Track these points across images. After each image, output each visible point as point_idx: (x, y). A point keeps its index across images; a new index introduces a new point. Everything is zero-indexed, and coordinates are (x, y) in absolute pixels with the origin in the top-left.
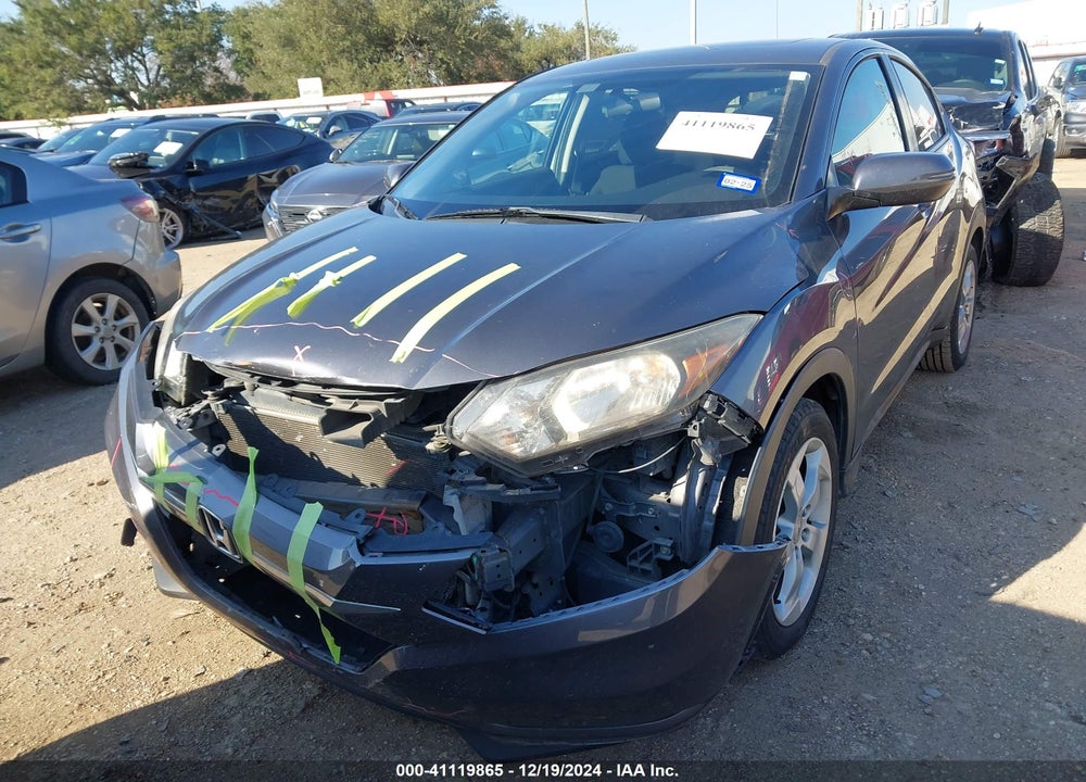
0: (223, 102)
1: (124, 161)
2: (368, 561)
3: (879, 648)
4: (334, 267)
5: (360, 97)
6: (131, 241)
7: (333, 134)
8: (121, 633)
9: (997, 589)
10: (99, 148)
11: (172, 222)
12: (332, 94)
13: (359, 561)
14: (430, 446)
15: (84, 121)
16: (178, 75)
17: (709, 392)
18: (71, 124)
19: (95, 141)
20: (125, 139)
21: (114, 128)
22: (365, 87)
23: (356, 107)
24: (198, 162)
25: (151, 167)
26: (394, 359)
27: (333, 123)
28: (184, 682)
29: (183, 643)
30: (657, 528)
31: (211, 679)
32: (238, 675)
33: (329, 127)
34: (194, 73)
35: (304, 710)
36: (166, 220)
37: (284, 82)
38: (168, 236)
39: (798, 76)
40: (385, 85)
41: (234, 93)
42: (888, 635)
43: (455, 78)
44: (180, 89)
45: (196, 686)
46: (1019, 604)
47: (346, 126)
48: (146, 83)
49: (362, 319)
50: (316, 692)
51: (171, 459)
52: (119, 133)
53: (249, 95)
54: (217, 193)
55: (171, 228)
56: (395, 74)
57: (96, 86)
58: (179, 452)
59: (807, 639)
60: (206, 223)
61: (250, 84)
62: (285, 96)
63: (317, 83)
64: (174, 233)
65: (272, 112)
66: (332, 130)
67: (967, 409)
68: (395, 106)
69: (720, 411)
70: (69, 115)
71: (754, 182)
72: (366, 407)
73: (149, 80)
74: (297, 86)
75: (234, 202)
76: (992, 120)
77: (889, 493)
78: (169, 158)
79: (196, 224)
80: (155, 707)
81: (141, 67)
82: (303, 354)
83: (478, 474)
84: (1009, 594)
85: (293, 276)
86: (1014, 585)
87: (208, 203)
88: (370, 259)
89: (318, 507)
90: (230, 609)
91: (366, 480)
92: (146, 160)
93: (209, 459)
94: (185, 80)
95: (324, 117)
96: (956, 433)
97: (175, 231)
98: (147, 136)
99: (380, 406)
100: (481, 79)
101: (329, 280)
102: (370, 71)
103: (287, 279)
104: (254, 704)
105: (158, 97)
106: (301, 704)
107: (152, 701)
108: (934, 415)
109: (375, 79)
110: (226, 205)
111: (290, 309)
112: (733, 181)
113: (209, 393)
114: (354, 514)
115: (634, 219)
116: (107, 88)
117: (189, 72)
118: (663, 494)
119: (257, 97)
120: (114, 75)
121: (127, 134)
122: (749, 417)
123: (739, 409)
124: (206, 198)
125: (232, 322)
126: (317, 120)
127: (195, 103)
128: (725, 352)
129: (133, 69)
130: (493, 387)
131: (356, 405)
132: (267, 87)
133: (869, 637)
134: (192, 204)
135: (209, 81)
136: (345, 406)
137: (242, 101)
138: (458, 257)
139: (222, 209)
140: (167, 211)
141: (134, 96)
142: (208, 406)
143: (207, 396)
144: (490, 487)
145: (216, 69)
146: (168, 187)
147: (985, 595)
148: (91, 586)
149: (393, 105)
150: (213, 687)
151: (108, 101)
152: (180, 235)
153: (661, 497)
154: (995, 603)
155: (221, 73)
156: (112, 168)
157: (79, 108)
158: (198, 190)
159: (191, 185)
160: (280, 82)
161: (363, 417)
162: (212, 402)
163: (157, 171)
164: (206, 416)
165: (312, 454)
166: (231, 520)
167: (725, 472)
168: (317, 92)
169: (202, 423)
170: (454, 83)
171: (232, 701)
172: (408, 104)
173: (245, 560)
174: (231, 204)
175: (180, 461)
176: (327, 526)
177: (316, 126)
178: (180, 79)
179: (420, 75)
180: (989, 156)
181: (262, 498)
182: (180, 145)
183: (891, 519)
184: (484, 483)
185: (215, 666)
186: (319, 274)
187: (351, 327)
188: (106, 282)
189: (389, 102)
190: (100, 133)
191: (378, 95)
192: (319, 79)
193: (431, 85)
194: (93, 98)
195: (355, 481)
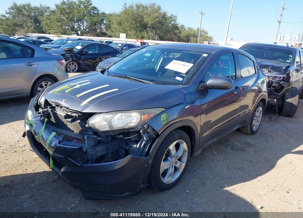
0: (101, 37)
1: (67, 49)
2: (60, 145)
3: (189, 194)
4: (80, 84)
5: (135, 40)
6: (57, 70)
7: (124, 49)
8: (21, 158)
9: (226, 187)
10: (63, 45)
11: (75, 66)
12: (128, 38)
13: (58, 145)
14: (86, 126)
15: (65, 37)
16: (91, 28)
17: (146, 123)
18: (62, 37)
19: (63, 43)
20: (70, 43)
21: (68, 40)
22: (137, 38)
23: (133, 43)
24: (85, 52)
25: (73, 52)
26: (81, 105)
27: (125, 46)
28: (30, 171)
29: (34, 163)
30: (133, 153)
31: (36, 171)
32: (42, 172)
33: (123, 47)
34: (95, 28)
35: (52, 182)
36: (74, 65)
37: (117, 33)
38: (74, 69)
39: (205, 55)
40: (142, 38)
41: (104, 35)
42: (193, 192)
43: (161, 39)
44: (91, 32)
45: (32, 172)
46: (229, 191)
47: (128, 48)
48: (82, 29)
49: (78, 96)
50: (57, 178)
51: (32, 119)
52: (69, 42)
53: (108, 35)
54: (88, 60)
55: (75, 67)
56: (146, 35)
57: (70, 28)
58: (34, 118)
59: (173, 189)
60: (84, 67)
61: (108, 33)
62: (116, 37)
63: (125, 35)
64: (75, 69)
65: (112, 41)
66: (124, 48)
67: (249, 145)
68: (143, 44)
69: (148, 128)
70: (62, 35)
71: (183, 79)
72: (74, 115)
73: (83, 29)
74: (120, 35)
75: (92, 63)
76: (280, 71)
77: (215, 161)
78: (78, 50)
79: (81, 67)
80: (22, 175)
81: (82, 25)
82: (64, 101)
83: (92, 133)
84: (229, 189)
85: (72, 84)
86: (231, 187)
87: (85, 62)
88: (90, 83)
89: (55, 133)
90: (39, 154)
91: (75, 132)
92: (72, 50)
93: (39, 120)
94: (93, 30)
95: (122, 44)
96: (242, 150)
97: (76, 68)
98: (75, 44)
99: (76, 115)
100: (168, 40)
101: (78, 86)
102: (139, 34)
103: (70, 85)
104: (42, 178)
105: (85, 33)
106: (52, 180)
107: (21, 173)
108: (239, 145)
109: (140, 36)
110: (90, 63)
111: (66, 91)
112: (178, 78)
113: (49, 107)
114: (61, 136)
115: (151, 83)
116: (73, 29)
117: (94, 28)
118: (136, 145)
119: (110, 37)
120: (75, 26)
121: (71, 42)
122: (155, 130)
123: (153, 128)
124: (85, 61)
125: (55, 92)
126: (120, 45)
127: (94, 36)
128: (152, 115)
129: (80, 25)
130: (99, 114)
131: (72, 114)
132: (112, 34)
133: (188, 191)
134: (81, 62)
135: (98, 31)
136: (69, 113)
137: (105, 37)
138: (108, 85)
139: (89, 64)
140: (75, 63)
141: (79, 32)
142: (48, 110)
143: (48, 107)
144: (94, 136)
145: (101, 28)
146: (76, 57)
147: (222, 187)
148: (19, 147)
149: (142, 44)
150: (35, 173)
151: (72, 33)
152: (77, 69)
153: (135, 146)
154: (224, 190)
155: (102, 29)
156: (64, 50)
157: (65, 33)
158: (83, 59)
159: (82, 57)
160: (116, 33)
161: (73, 116)
162: (49, 109)
163: (75, 53)
164: (47, 112)
165: (66, 124)
166: (38, 133)
167: (151, 143)
168: (124, 37)
169: (46, 113)
170: (161, 40)
171: (38, 177)
172: (146, 44)
173: (40, 142)
174: (91, 64)
175: (34, 119)
176: (55, 137)
177: (120, 46)
178: (91, 29)
179: (152, 36)
180: (279, 81)
181: (45, 130)
182: (82, 47)
183: (211, 167)
184: (93, 135)
185: (38, 169)
186: (76, 85)
187: (76, 97)
188: (49, 79)
189: (141, 43)
190: (65, 41)
191: (140, 41)
192: (125, 34)
193: (155, 40)
194: (69, 31)
195: (73, 131)
